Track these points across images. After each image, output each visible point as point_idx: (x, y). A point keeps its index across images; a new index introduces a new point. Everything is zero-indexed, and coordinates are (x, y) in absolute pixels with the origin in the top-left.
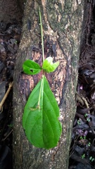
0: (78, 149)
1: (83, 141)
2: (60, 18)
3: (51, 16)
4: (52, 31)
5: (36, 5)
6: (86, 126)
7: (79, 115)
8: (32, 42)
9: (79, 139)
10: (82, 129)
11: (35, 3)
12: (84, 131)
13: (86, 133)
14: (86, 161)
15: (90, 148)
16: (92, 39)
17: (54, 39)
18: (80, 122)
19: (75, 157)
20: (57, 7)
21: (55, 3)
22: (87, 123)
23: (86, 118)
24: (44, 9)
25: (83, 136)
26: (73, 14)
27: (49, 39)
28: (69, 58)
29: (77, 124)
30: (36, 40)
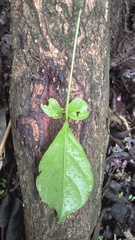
0: (114, 185)
1: (120, 174)
2: (66, 28)
3: (51, 26)
4: (57, 51)
5: (26, 8)
6: (126, 154)
7: (115, 140)
8: (29, 69)
9: (115, 172)
10: (119, 158)
11: (25, 5)
12: (123, 161)
13: (125, 163)
14: (125, 199)
15: (131, 183)
16: (132, 22)
17: (62, 63)
18: (117, 149)
19: (111, 196)
20: (60, 10)
21: (56, 3)
22: (127, 151)
23: (124, 144)
24: (40, 15)
25: (120, 169)
26: (88, 17)
27: (53, 63)
28: (87, 89)
29: (112, 152)
30: (34, 66)
